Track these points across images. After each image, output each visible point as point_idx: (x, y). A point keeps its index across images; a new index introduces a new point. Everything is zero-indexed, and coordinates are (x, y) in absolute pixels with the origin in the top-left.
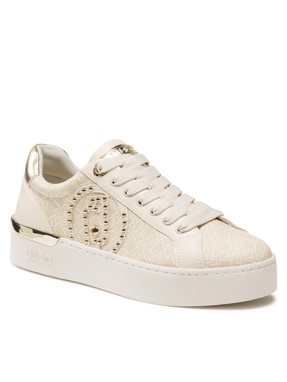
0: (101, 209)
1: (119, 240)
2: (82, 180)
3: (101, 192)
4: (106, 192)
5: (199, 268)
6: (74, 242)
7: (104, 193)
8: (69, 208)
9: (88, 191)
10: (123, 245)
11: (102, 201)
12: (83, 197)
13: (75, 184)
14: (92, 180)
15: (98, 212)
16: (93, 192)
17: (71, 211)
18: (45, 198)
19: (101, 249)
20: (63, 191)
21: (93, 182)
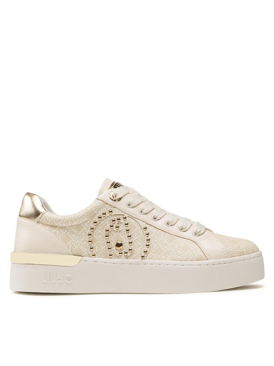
0: (123, 227)
1: (146, 249)
2: (101, 205)
3: (120, 213)
4: (124, 212)
5: (226, 258)
6: (96, 259)
7: (123, 213)
8: (89, 231)
9: (108, 214)
10: (150, 252)
11: (122, 220)
12: (104, 220)
13: (95, 210)
14: (110, 205)
15: (120, 230)
16: (113, 214)
17: (92, 233)
18: (60, 228)
19: (127, 258)
20: (83, 218)
21: (112, 206)
